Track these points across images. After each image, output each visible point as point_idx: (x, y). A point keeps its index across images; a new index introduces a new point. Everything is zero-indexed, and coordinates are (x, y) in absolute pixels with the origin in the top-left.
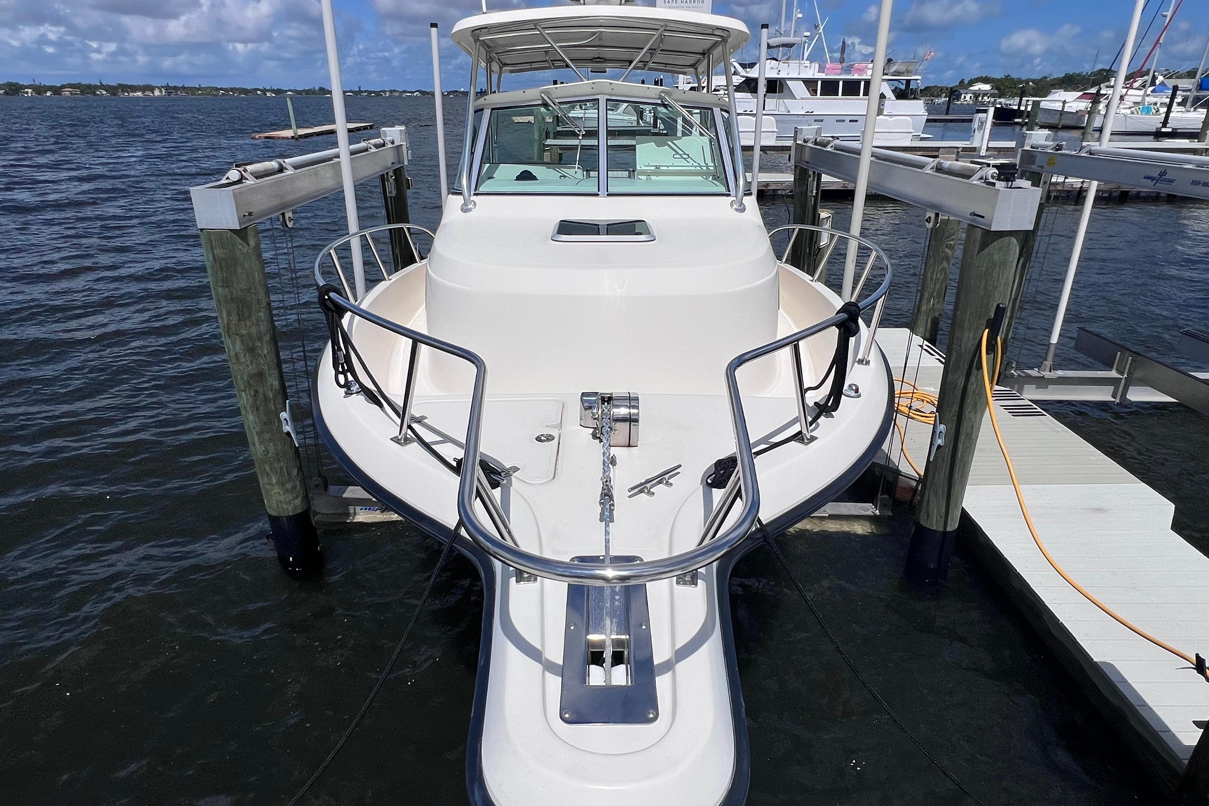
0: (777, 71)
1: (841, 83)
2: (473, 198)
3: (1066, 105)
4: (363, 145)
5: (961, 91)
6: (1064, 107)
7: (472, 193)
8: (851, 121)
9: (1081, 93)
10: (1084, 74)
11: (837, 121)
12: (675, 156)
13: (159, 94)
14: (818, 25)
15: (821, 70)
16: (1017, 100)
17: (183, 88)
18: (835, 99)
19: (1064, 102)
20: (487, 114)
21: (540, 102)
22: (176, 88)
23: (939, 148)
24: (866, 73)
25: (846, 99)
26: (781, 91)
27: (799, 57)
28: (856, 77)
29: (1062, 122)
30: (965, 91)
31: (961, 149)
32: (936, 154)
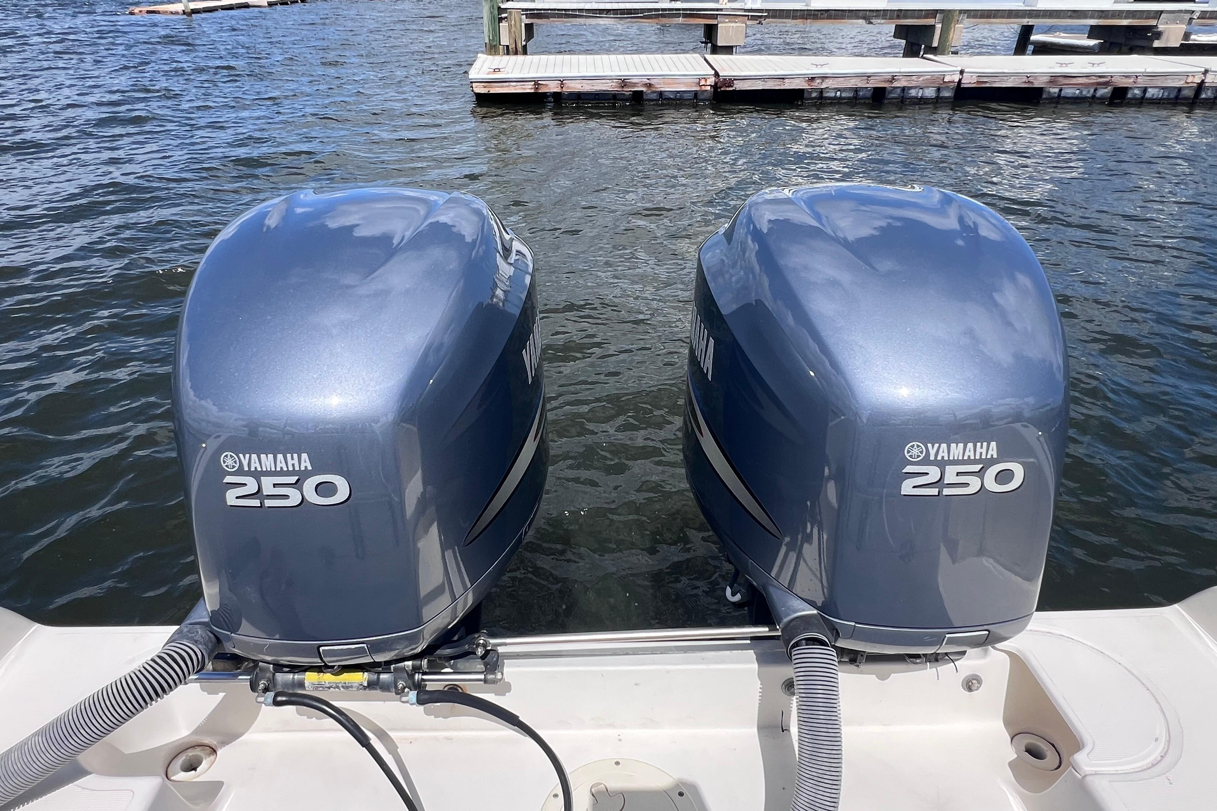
23: (1162, 12)
31: (1198, 14)
32: (1153, 22)
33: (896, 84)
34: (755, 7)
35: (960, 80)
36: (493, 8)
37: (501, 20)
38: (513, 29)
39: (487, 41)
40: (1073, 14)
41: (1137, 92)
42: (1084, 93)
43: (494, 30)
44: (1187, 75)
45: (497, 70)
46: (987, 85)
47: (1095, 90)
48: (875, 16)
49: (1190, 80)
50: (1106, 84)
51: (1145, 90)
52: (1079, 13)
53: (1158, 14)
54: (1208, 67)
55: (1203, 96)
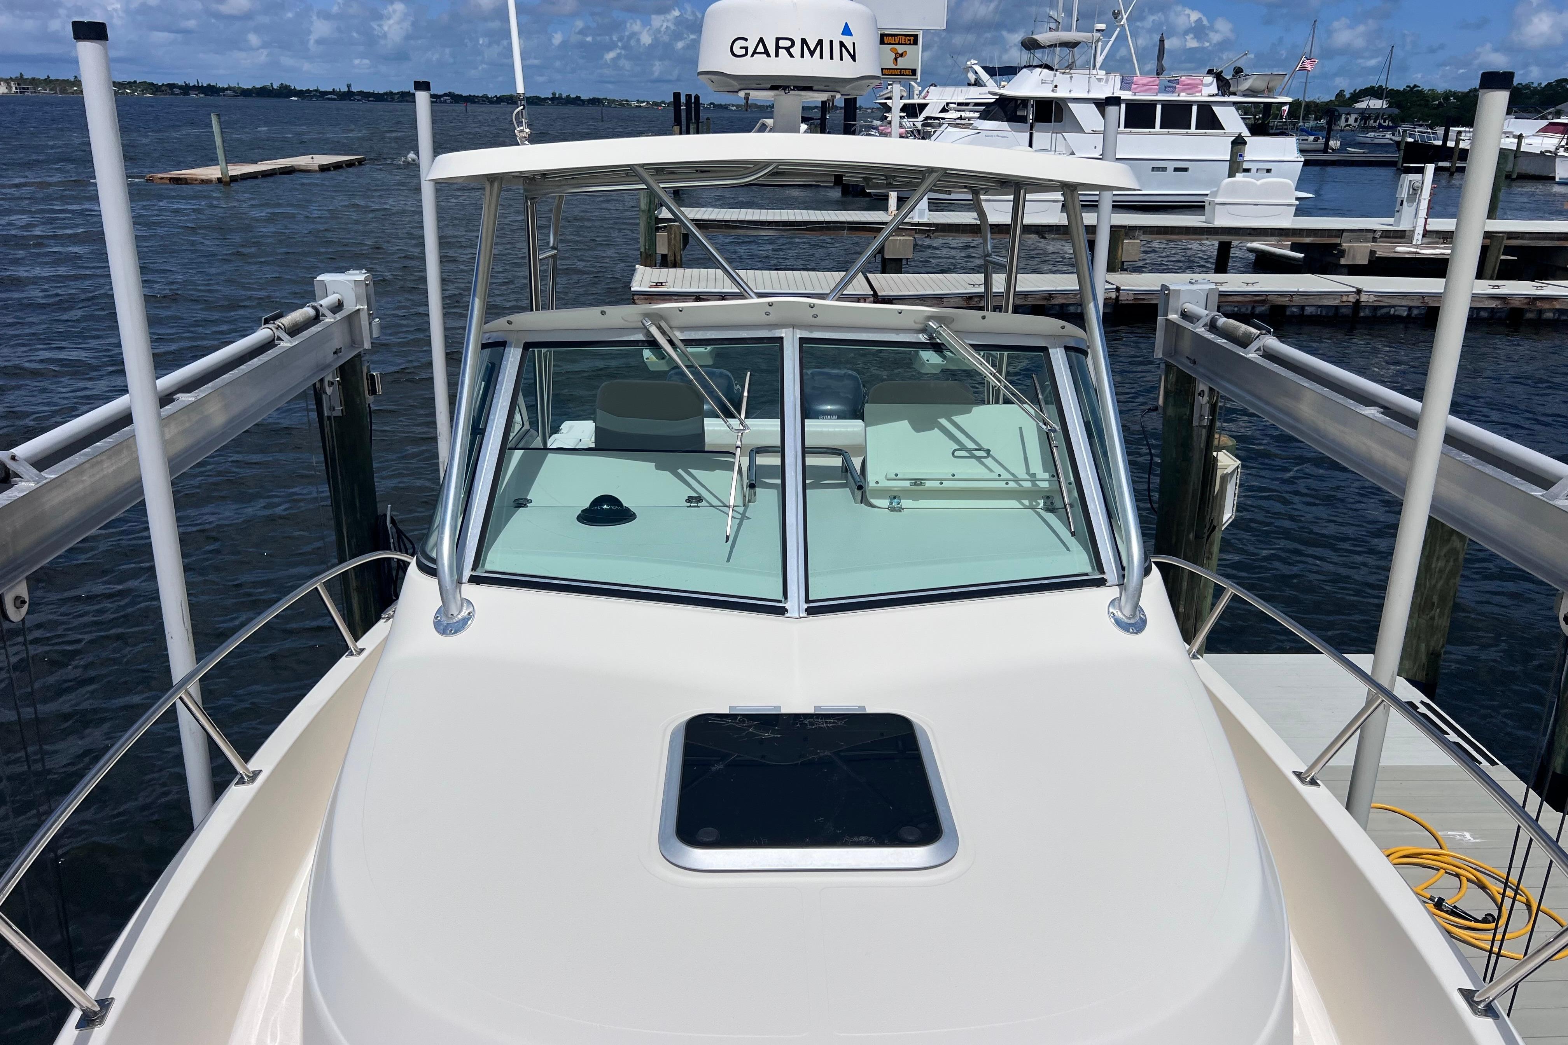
0: (1051, 87)
1: (1159, 108)
2: (470, 591)
3: (1524, 142)
4: (262, 334)
5: (1340, 109)
6: (1519, 145)
7: (467, 573)
8: (1176, 170)
9: (1544, 123)
10: (1535, 85)
11: (1153, 169)
12: (957, 453)
13: (6, 91)
14: (1119, 13)
15: (1126, 84)
16: (1441, 131)
17: (48, 81)
18: (1150, 133)
19: (1520, 137)
20: (512, 358)
21: (641, 337)
22: (34, 82)
23: (1343, 231)
24: (1201, 92)
25: (1168, 134)
26: (1059, 119)
27: (1089, 65)
28: (1183, 97)
29: (1517, 170)
30: (1347, 110)
31: (1379, 233)
32: (1338, 241)
33: (1054, 302)
34: (922, 221)
35: (1117, 297)
36: (651, 219)
37: (658, 229)
38: (673, 242)
39: (642, 250)
40: (1252, 232)
41: (1294, 309)
42: (1243, 310)
43: (650, 240)
44: (1341, 294)
45: (659, 284)
46: (1145, 302)
47: (1253, 307)
48: (1048, 231)
49: (1345, 299)
50: (1263, 302)
51: (1302, 308)
52: (1258, 230)
53: (1340, 233)
54: (1360, 287)
55: (1362, 314)
